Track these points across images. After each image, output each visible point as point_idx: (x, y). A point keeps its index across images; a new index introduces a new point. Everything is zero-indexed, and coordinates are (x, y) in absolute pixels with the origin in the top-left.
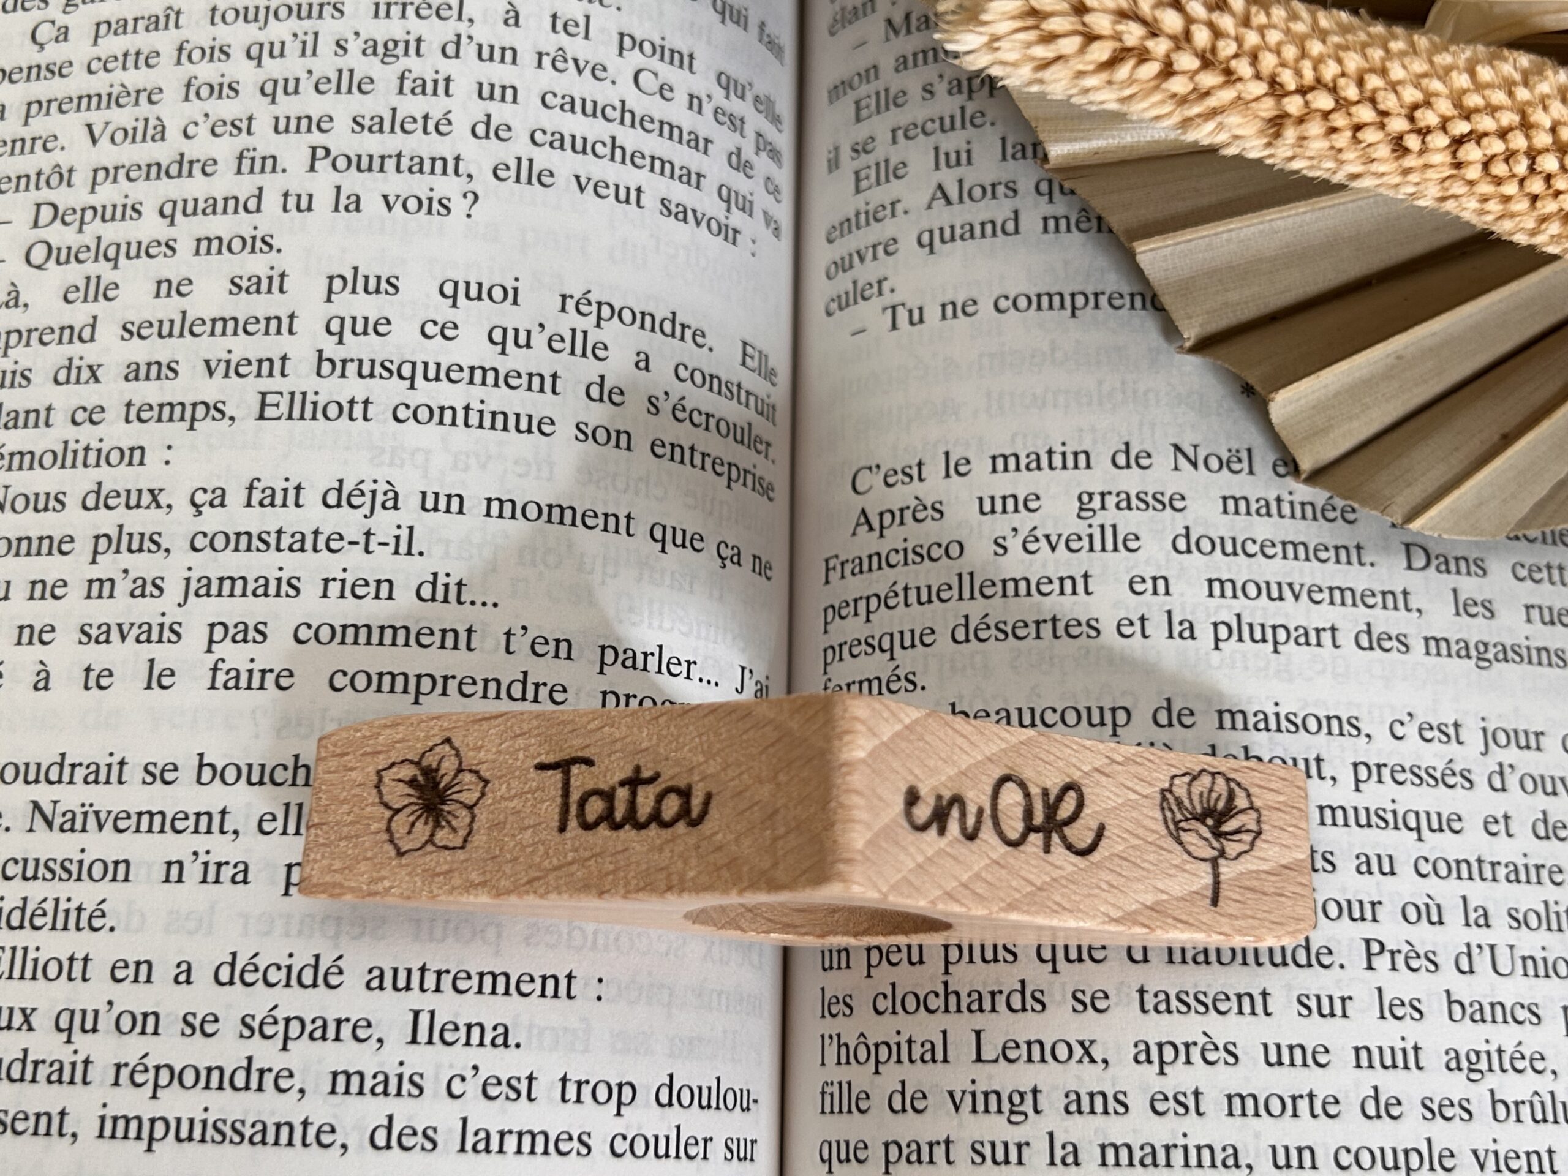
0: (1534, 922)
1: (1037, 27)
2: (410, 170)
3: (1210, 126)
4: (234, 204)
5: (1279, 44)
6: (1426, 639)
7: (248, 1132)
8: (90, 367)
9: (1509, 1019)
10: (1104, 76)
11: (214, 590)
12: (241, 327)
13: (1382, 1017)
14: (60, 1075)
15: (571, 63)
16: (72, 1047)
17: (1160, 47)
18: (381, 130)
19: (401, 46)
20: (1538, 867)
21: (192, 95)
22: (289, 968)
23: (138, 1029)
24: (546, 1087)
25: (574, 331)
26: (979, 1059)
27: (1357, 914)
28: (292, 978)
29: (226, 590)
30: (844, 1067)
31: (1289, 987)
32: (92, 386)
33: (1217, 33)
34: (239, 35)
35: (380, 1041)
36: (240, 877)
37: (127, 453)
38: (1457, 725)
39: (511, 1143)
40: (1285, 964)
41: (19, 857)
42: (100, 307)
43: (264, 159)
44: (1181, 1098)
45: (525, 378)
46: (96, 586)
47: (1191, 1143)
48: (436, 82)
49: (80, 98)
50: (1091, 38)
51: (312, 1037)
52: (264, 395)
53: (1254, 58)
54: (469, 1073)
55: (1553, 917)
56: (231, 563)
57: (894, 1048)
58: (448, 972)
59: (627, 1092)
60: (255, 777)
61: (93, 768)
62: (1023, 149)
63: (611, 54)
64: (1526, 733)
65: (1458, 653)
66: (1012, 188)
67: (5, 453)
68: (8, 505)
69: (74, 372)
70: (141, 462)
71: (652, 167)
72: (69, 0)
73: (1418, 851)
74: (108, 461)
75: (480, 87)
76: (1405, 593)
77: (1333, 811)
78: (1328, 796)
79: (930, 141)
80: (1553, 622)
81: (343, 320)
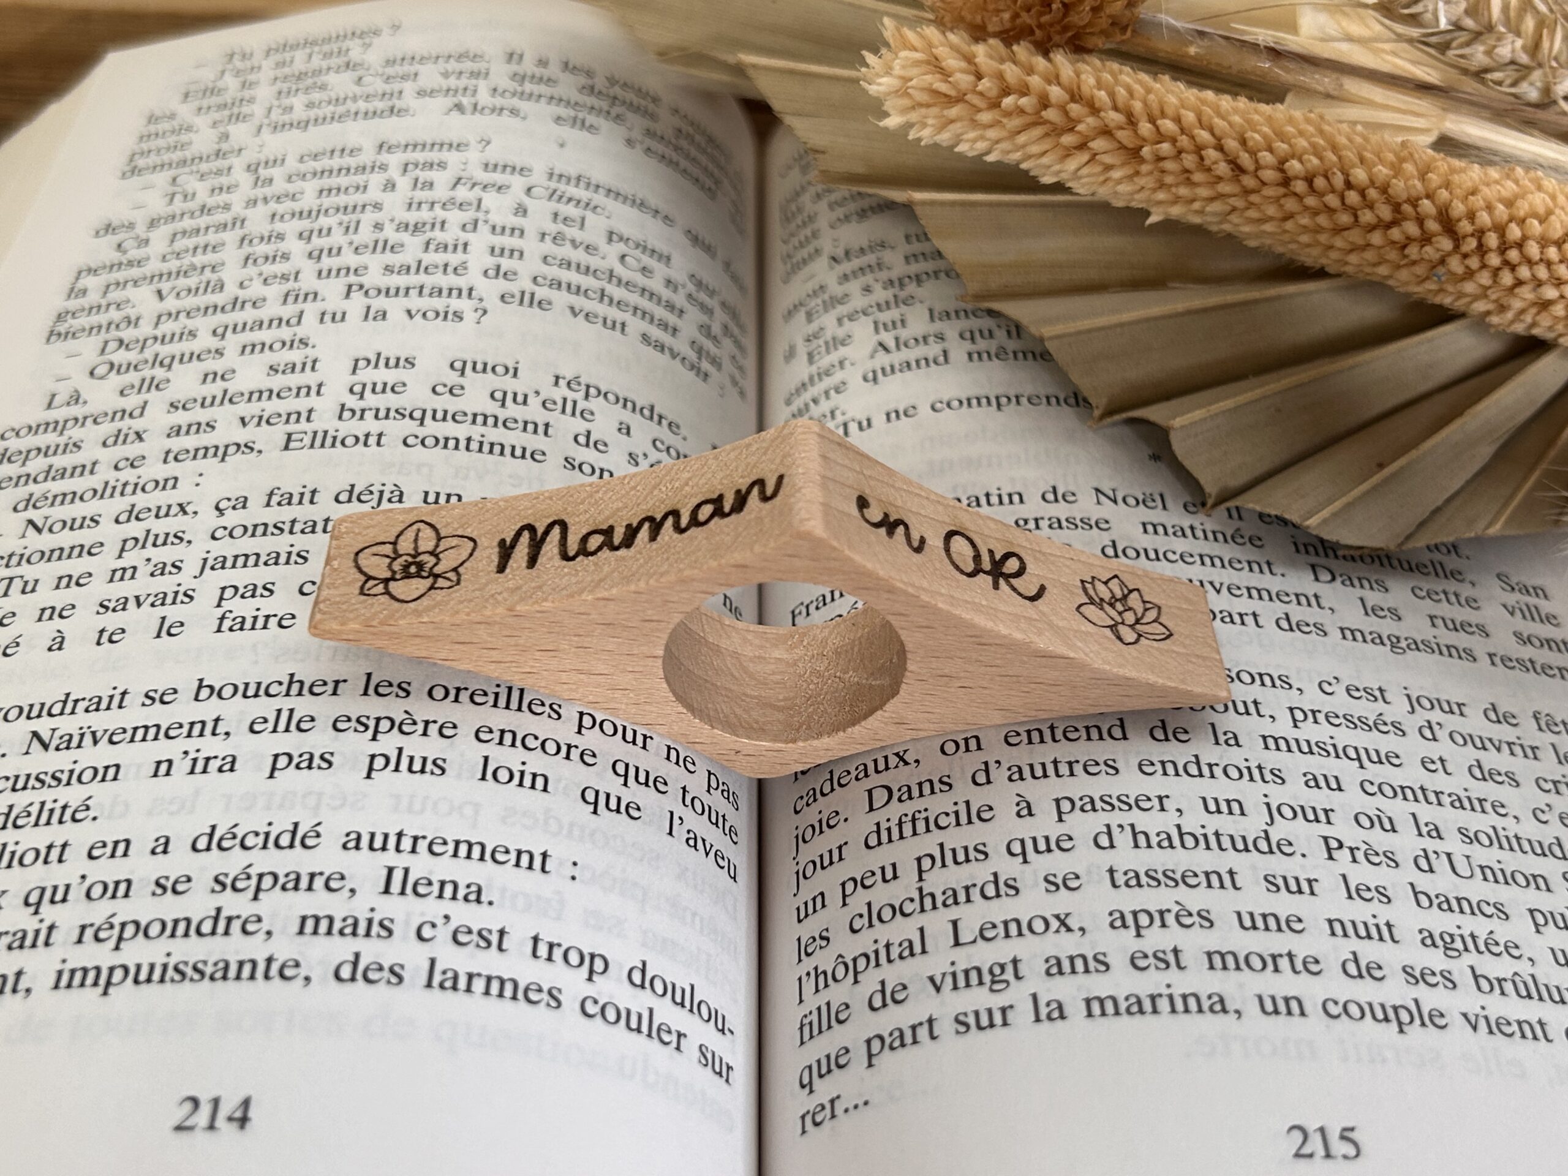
0: (1485, 841)
2: (430, 295)
4: (278, 322)
6: (1342, 628)
7: (209, 970)
8: (137, 433)
9: (1477, 912)
11: (229, 564)
12: (275, 394)
13: (1350, 896)
14: (21, 942)
15: (568, 242)
16: (39, 917)
18: (408, 273)
19: (429, 226)
20: (1480, 800)
21: (250, 264)
22: (267, 834)
23: (109, 894)
24: (518, 943)
25: (565, 399)
26: (957, 943)
27: (1311, 817)
28: (270, 842)
29: (240, 564)
30: (822, 992)
31: (1255, 869)
32: (137, 444)
34: (294, 227)
36: (226, 767)
37: (162, 483)
38: (1381, 690)
39: (479, 985)
40: (1247, 850)
41: (10, 775)
42: (151, 396)
43: (307, 294)
44: (1160, 955)
45: (521, 424)
46: (119, 573)
47: (1177, 992)
48: (456, 245)
49: (153, 276)
51: (283, 889)
52: (290, 435)
54: (440, 921)
55: (1504, 840)
56: (247, 545)
57: (872, 956)
58: (424, 837)
59: (599, 963)
60: (250, 692)
61: (96, 700)
62: (948, 314)
63: (601, 242)
64: (1448, 703)
65: (1373, 641)
66: (940, 337)
67: (50, 495)
68: (46, 529)
69: (121, 438)
70: (174, 487)
71: (635, 314)
72: (153, 224)
73: (1362, 775)
74: (143, 490)
75: (493, 249)
76: (1316, 596)
77: (1276, 740)
78: (1269, 729)
79: (870, 319)
80: (1456, 630)
81: (364, 385)
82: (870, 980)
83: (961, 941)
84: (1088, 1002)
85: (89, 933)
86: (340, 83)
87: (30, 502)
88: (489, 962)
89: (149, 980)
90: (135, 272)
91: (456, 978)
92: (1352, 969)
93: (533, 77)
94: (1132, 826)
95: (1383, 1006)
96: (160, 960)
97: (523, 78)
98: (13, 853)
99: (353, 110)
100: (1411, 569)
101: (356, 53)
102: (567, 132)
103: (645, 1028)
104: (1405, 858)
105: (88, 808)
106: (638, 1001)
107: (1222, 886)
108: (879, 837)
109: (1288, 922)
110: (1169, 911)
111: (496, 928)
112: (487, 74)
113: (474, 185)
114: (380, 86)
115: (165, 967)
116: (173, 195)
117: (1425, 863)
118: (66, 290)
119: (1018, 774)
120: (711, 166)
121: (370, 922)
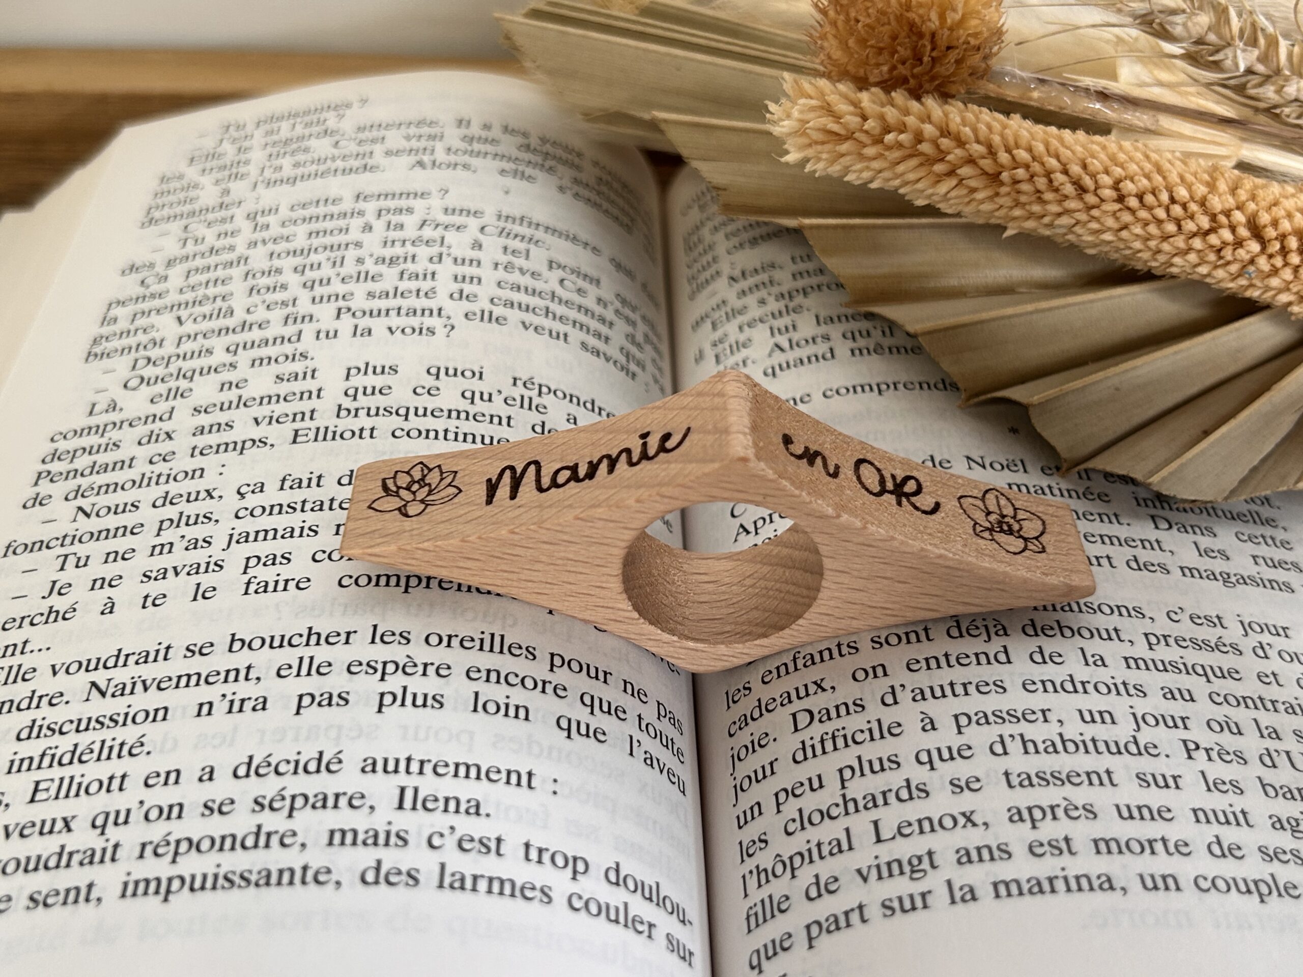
2: (407, 315)
4: (281, 340)
6: (1181, 568)
7: (253, 878)
8: (167, 433)
11: (251, 538)
12: (282, 398)
13: (1209, 789)
14: (90, 858)
15: (517, 270)
16: (104, 837)
18: (387, 298)
19: (402, 259)
21: (254, 294)
22: (297, 762)
23: (164, 816)
24: (512, 849)
25: (522, 396)
26: (879, 840)
27: (1171, 724)
28: (299, 768)
29: (261, 538)
30: (764, 887)
31: (1128, 768)
32: (167, 442)
34: (289, 263)
36: (259, 706)
37: (190, 473)
38: (1218, 617)
39: (482, 885)
40: (1120, 753)
41: (74, 719)
42: (178, 402)
43: (304, 317)
44: (1054, 844)
45: (488, 417)
46: (158, 548)
48: (425, 274)
49: (173, 306)
51: (313, 807)
52: (296, 431)
54: (446, 832)
56: (266, 522)
57: (806, 854)
58: (429, 761)
59: (581, 865)
60: (276, 643)
61: (144, 654)
62: (831, 319)
63: (543, 269)
64: (1275, 627)
65: (1208, 577)
66: (826, 338)
67: (96, 486)
68: (94, 514)
69: (154, 438)
70: (201, 476)
71: (574, 326)
72: (170, 263)
73: (1208, 688)
74: (175, 479)
75: (456, 278)
76: (1158, 542)
77: (1136, 660)
78: (1129, 651)
79: (767, 325)
80: (1275, 567)
81: (357, 390)
82: (806, 875)
83: (883, 837)
84: (995, 885)
85: (149, 850)
86: (321, 147)
87: (79, 492)
88: (489, 866)
89: (203, 888)
90: (157, 303)
91: (462, 880)
92: (1216, 849)
93: (480, 138)
94: (1022, 736)
95: (1245, 881)
96: (211, 871)
97: (472, 139)
98: (80, 784)
99: (333, 169)
100: (1233, 518)
101: (332, 122)
102: (509, 181)
103: (622, 919)
104: (1252, 755)
105: (142, 745)
106: (615, 897)
107: (1101, 784)
108: (805, 753)
109: (1159, 812)
110: (1058, 806)
111: (493, 836)
112: (442, 137)
113: (437, 225)
114: (353, 148)
115: (216, 876)
116: (186, 240)
117: (1268, 760)
118: (101, 319)
119: (920, 695)
120: (627, 207)
121: (388, 834)
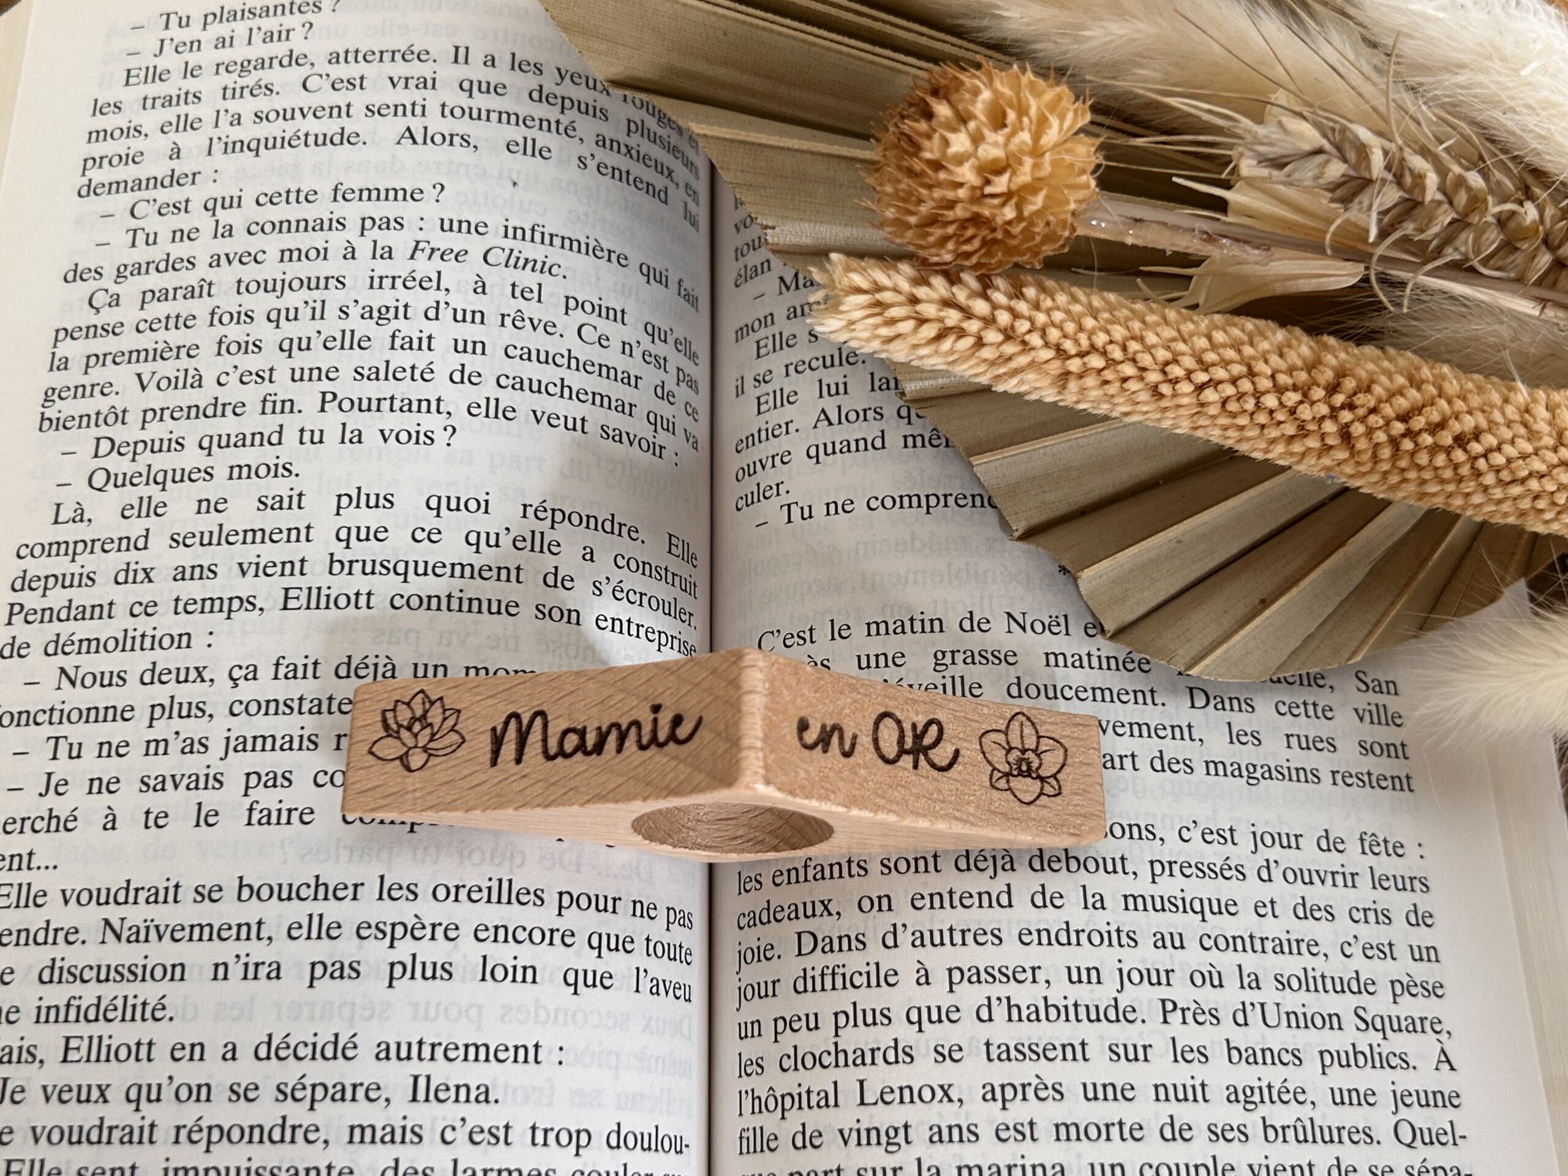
0: (1295, 985)
1: (881, 314)
2: (401, 410)
3: (1014, 381)
4: (260, 439)
5: (1062, 321)
6: (1207, 763)
8: (145, 570)
9: (1277, 1061)
10: (933, 347)
11: (249, 747)
12: (269, 537)
13: (1176, 1060)
14: (130, 1137)
15: (527, 321)
16: (140, 1115)
17: (973, 326)
18: (377, 379)
19: (392, 311)
20: (1298, 941)
21: (223, 351)
22: (314, 1045)
23: (194, 1097)
24: (520, 1134)
25: (533, 532)
26: (862, 1103)
27: (1154, 980)
28: (317, 1053)
29: (259, 747)
30: (757, 1116)
31: (1102, 1038)
32: (146, 585)
33: (1015, 315)
34: (261, 303)
35: (387, 1100)
36: (273, 975)
37: (177, 639)
38: (1231, 830)
40: (1098, 1020)
41: (93, 964)
42: (152, 522)
43: (283, 402)
44: (1019, 1127)
45: (495, 571)
46: (153, 745)
47: (1028, 1163)
48: (420, 339)
49: (131, 352)
50: (922, 321)
51: (333, 1099)
52: (287, 590)
53: (1044, 334)
54: (458, 1124)
55: (1311, 981)
56: (263, 725)
57: (797, 1098)
59: (584, 1137)
60: (285, 894)
61: (153, 890)
63: (558, 313)
64: (1288, 836)
65: (1232, 774)
66: (879, 413)
67: (76, 639)
68: (79, 681)
69: (131, 575)
70: (189, 645)
71: (593, 402)
72: (120, 272)
73: (1203, 929)
74: (161, 645)
75: (456, 344)
76: (1189, 726)
77: (1135, 899)
78: (1131, 887)
79: (816, 376)
80: (1308, 748)
81: (349, 531)
82: (794, 1120)
83: (866, 1101)
84: (959, 1170)
85: (183, 1135)
86: (286, 85)
87: (58, 645)
88: (498, 1157)
90: (112, 343)
92: (1168, 1132)
93: (481, 83)
94: (1008, 998)
95: (1187, 1166)
96: (243, 1164)
97: (471, 85)
98: (109, 1048)
99: (303, 133)
100: (1279, 682)
101: (298, 36)
102: (518, 162)
104: (1226, 1014)
105: (164, 1008)
106: (615, 1161)
107: (1074, 1059)
108: (805, 984)
109: (1123, 1090)
110: (1030, 1084)
111: (502, 1124)
112: (434, 81)
113: (432, 252)
114: (326, 94)
115: (248, 1171)
116: (135, 233)
117: (1241, 1016)
118: (49, 357)
119: (920, 940)
